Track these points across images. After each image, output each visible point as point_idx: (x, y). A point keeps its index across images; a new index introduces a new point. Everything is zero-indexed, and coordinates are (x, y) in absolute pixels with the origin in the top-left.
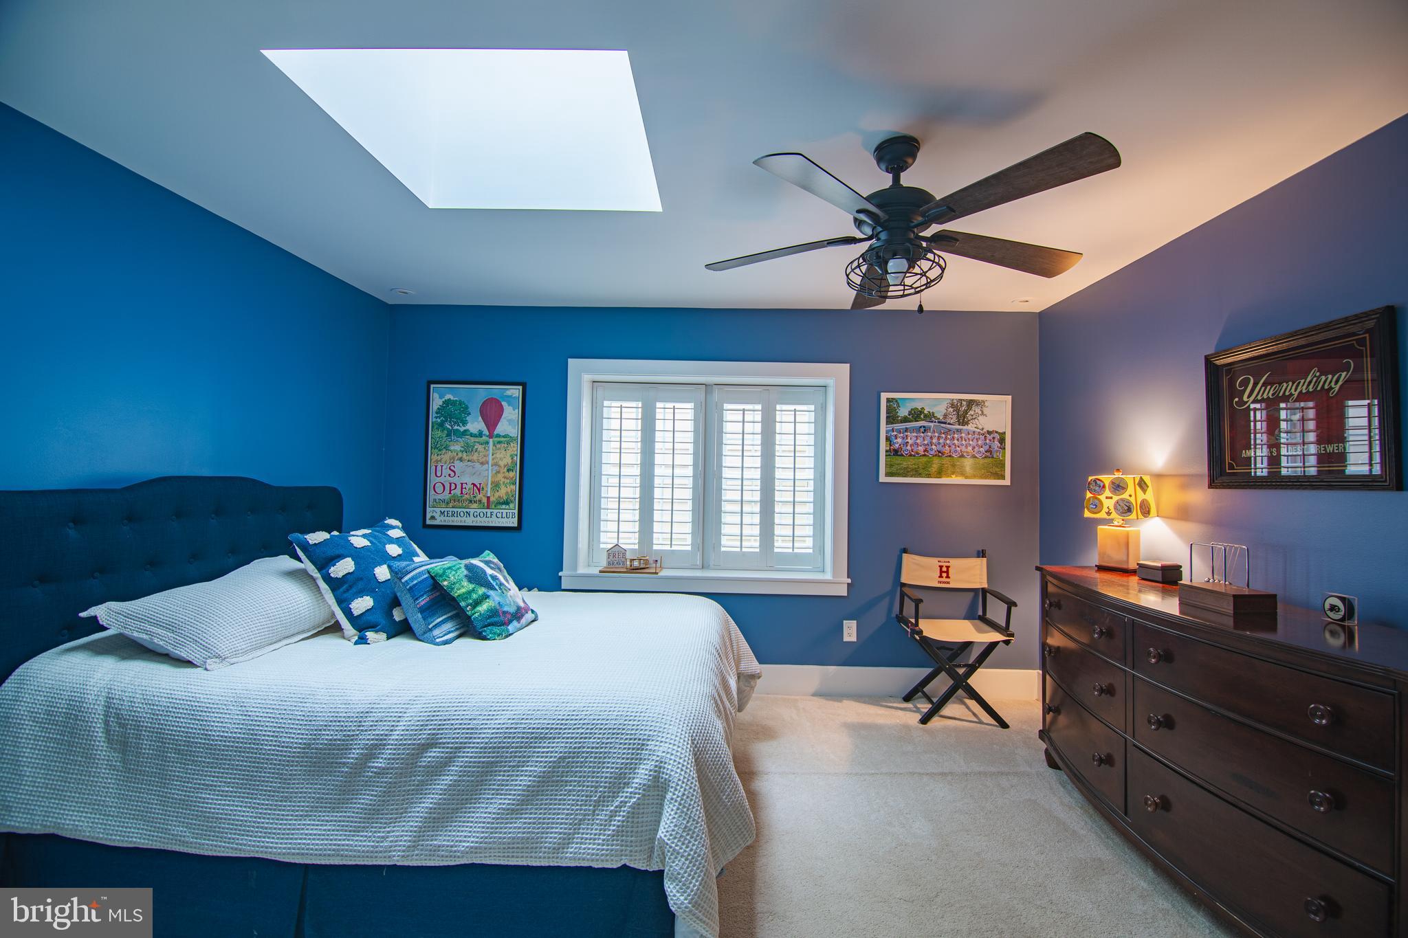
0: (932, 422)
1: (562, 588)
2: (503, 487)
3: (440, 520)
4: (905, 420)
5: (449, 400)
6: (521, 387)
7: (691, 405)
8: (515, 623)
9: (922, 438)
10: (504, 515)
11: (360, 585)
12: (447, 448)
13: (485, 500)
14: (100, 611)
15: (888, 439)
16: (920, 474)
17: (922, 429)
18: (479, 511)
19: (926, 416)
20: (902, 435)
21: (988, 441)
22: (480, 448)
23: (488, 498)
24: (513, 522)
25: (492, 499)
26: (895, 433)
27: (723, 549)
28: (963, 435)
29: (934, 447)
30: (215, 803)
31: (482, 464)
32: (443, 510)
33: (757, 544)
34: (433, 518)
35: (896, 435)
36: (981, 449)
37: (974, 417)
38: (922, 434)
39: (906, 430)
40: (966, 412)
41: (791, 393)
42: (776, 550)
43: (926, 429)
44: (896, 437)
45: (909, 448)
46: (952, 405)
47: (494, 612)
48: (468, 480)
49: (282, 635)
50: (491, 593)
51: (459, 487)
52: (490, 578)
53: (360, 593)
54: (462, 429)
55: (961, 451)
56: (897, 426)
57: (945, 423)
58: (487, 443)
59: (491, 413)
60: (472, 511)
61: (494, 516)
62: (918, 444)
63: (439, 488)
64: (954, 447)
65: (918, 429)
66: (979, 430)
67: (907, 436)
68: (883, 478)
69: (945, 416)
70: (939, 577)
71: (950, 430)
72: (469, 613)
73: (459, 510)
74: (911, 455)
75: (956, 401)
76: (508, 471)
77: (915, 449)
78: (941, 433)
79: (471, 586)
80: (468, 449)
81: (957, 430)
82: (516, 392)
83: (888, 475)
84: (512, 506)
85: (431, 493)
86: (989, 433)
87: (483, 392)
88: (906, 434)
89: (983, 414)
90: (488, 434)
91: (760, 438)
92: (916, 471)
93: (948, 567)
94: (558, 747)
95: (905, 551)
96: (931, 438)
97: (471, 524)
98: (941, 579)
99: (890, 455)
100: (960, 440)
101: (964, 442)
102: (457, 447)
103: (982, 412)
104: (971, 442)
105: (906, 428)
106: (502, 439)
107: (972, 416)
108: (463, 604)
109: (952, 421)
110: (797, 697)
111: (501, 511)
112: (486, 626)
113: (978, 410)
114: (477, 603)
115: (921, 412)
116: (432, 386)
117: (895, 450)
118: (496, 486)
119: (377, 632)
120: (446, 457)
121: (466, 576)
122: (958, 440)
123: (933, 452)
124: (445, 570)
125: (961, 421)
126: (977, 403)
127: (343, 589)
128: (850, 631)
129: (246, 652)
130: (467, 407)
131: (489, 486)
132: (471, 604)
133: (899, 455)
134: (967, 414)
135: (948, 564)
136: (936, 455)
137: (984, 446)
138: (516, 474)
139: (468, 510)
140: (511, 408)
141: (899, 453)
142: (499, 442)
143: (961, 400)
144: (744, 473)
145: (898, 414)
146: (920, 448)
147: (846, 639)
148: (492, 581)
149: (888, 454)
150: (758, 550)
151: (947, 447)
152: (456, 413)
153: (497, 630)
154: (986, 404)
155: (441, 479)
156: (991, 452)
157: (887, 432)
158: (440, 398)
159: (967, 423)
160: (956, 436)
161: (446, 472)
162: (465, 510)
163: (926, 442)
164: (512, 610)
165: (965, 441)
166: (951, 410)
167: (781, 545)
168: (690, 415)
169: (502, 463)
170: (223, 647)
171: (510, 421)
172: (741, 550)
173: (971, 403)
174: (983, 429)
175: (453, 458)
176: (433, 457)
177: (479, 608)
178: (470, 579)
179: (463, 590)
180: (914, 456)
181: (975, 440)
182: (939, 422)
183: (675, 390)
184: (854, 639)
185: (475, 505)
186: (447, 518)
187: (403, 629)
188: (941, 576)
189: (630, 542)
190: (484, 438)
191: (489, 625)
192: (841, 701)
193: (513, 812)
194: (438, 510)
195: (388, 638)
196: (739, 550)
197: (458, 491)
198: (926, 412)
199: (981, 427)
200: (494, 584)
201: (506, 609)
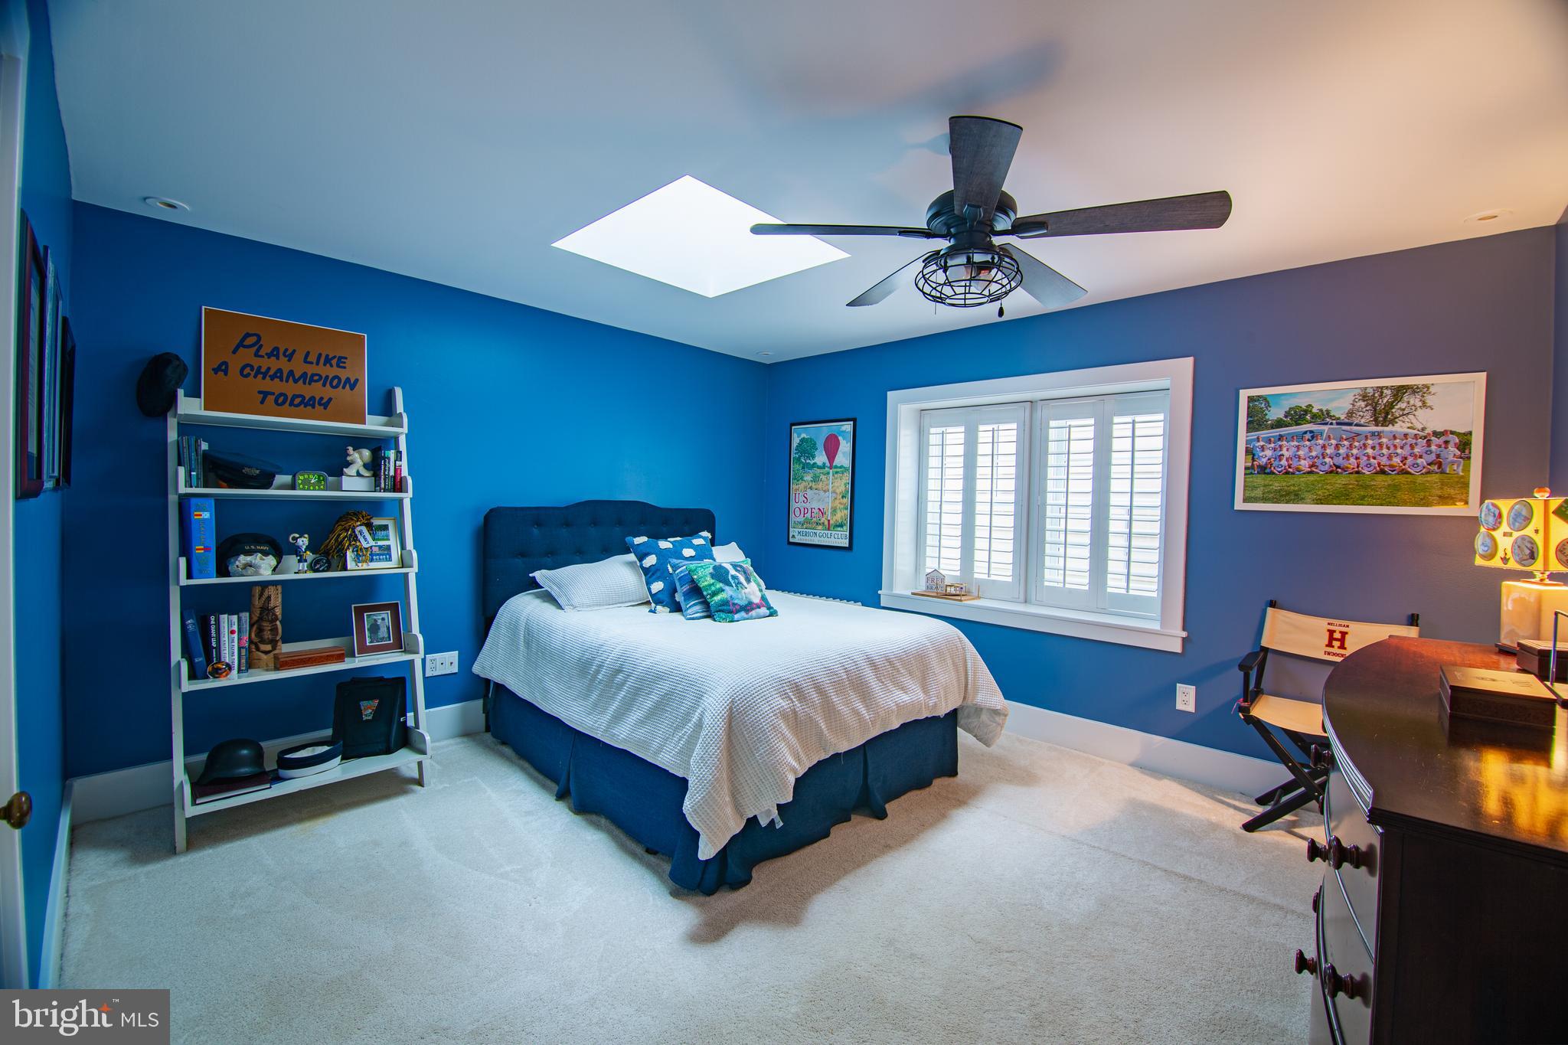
0: (1326, 424)
1: (882, 605)
2: (838, 511)
3: (798, 539)
4: (1279, 424)
5: (804, 438)
6: (852, 423)
7: (1014, 426)
8: (743, 614)
9: (1307, 449)
10: (840, 537)
11: (658, 574)
12: (802, 479)
13: (826, 523)
14: (538, 575)
15: (1248, 451)
16: (1303, 499)
17: (1308, 436)
18: (823, 532)
19: (1314, 416)
20: (1272, 445)
21: (1433, 448)
22: (823, 477)
23: (829, 521)
24: (845, 543)
25: (831, 522)
26: (1262, 443)
27: (1046, 584)
28: (1384, 440)
29: (1327, 460)
30: (550, 684)
31: (825, 491)
32: (800, 530)
33: (1087, 581)
34: (793, 536)
35: (1262, 446)
36: (1419, 461)
37: (1406, 412)
38: (1307, 443)
39: (1280, 438)
40: (1391, 405)
41: (1132, 401)
42: (1109, 590)
43: (1314, 436)
44: (1263, 448)
45: (1284, 462)
46: (1364, 397)
47: (725, 603)
48: (815, 505)
49: (615, 600)
50: (727, 588)
51: (810, 511)
52: (730, 577)
53: (658, 579)
54: (812, 462)
55: (1379, 464)
56: (1264, 434)
57: (1350, 424)
58: (828, 473)
59: (831, 447)
60: (818, 532)
61: (832, 537)
62: (1299, 457)
63: (797, 513)
64: (1365, 458)
65: (1301, 436)
66: (1416, 432)
67: (1281, 446)
68: (1239, 505)
69: (1350, 414)
70: (1327, 646)
71: (1358, 435)
72: (709, 600)
73: (810, 531)
74: (1287, 473)
75: (1371, 390)
76: (843, 497)
77: (1294, 463)
78: (1341, 439)
79: (712, 581)
80: (816, 479)
81: (1373, 434)
82: (848, 427)
83: (1245, 500)
84: (845, 528)
85: (792, 516)
86: (1435, 434)
87: (826, 429)
88: (1280, 443)
89: (1424, 405)
90: (829, 465)
91: (1092, 457)
92: (1296, 495)
93: (1344, 634)
94: (665, 686)
95: (1273, 604)
96: (1324, 447)
97: (817, 543)
98: (1330, 649)
99: (1251, 473)
100: (1377, 448)
101: (1385, 451)
102: (808, 478)
103: (1424, 403)
104: (1399, 451)
105: (1280, 435)
106: (839, 470)
107: (1404, 410)
108: (705, 593)
109: (1363, 421)
110: (1104, 760)
111: (837, 532)
112: (717, 612)
113: (1415, 401)
114: (714, 594)
115: (1307, 411)
116: (793, 427)
117: (1259, 466)
118: (834, 510)
119: (664, 606)
120: (802, 486)
121: (710, 573)
122: (1373, 448)
123: (1326, 468)
124: (697, 567)
125: (1381, 419)
126: (1413, 390)
127: (650, 574)
128: (1186, 698)
129: (590, 606)
130: (815, 444)
131: (830, 511)
132: (710, 594)
133: (1268, 474)
134: (1393, 408)
135: (1344, 629)
136: (1331, 472)
137: (1424, 455)
138: (847, 501)
139: (816, 531)
140: (845, 442)
141: (1267, 471)
142: (837, 473)
143: (1382, 388)
144: (1069, 498)
145: (1267, 417)
146: (1303, 462)
147: (1180, 706)
148: (731, 580)
149: (1248, 471)
150: (1087, 588)
151: (1352, 460)
152: (807, 447)
153: (723, 615)
154: (1431, 390)
155: (798, 505)
156: (1440, 465)
157: (1248, 442)
158: (798, 437)
159: (1393, 422)
160: (1370, 442)
161: (802, 499)
162: (814, 531)
163: (1314, 454)
164: (743, 603)
165: (1388, 448)
166: (1363, 404)
167: (1115, 584)
168: (1013, 435)
169: (838, 491)
170: (576, 601)
171: (844, 453)
172: (1064, 585)
173: (1399, 392)
174: (1423, 429)
175: (806, 487)
176: (793, 487)
177: (715, 598)
178: (713, 576)
179: (706, 583)
180: (1293, 473)
181: (1408, 446)
182: (1338, 424)
183: (996, 410)
184: (1191, 708)
185: (820, 527)
186: (802, 537)
187: (677, 608)
188: (1330, 645)
189: (950, 569)
190: (827, 469)
191: (720, 611)
192: (1160, 779)
193: (642, 722)
194: (796, 530)
195: (670, 612)
196: (1061, 585)
197: (809, 515)
198: (1315, 410)
199: (1420, 427)
200: (732, 582)
201: (736, 602)
